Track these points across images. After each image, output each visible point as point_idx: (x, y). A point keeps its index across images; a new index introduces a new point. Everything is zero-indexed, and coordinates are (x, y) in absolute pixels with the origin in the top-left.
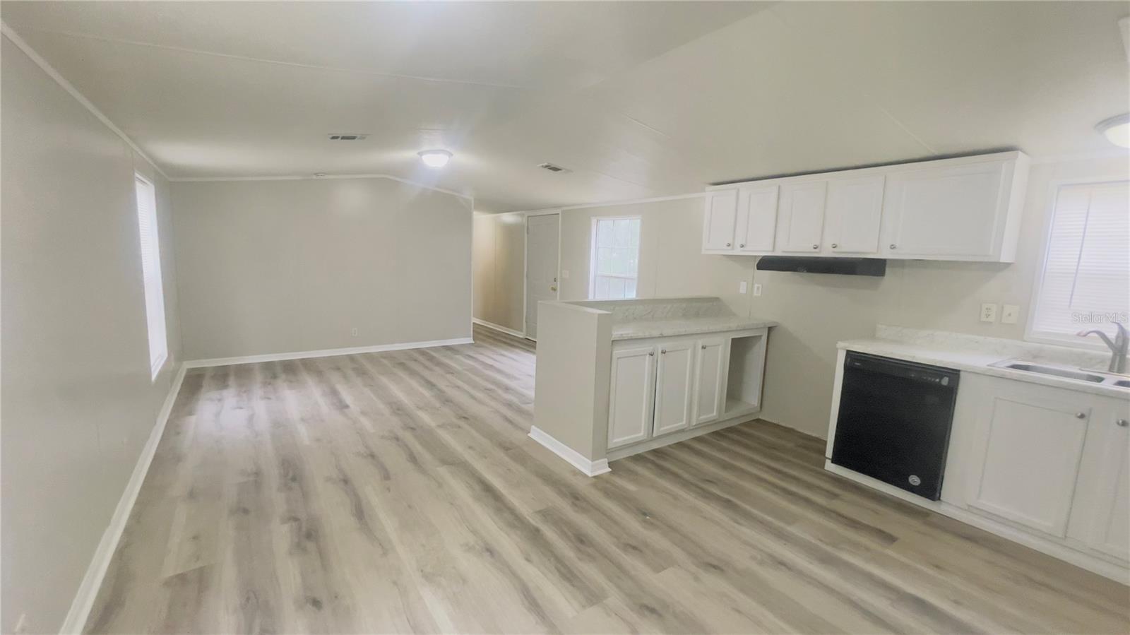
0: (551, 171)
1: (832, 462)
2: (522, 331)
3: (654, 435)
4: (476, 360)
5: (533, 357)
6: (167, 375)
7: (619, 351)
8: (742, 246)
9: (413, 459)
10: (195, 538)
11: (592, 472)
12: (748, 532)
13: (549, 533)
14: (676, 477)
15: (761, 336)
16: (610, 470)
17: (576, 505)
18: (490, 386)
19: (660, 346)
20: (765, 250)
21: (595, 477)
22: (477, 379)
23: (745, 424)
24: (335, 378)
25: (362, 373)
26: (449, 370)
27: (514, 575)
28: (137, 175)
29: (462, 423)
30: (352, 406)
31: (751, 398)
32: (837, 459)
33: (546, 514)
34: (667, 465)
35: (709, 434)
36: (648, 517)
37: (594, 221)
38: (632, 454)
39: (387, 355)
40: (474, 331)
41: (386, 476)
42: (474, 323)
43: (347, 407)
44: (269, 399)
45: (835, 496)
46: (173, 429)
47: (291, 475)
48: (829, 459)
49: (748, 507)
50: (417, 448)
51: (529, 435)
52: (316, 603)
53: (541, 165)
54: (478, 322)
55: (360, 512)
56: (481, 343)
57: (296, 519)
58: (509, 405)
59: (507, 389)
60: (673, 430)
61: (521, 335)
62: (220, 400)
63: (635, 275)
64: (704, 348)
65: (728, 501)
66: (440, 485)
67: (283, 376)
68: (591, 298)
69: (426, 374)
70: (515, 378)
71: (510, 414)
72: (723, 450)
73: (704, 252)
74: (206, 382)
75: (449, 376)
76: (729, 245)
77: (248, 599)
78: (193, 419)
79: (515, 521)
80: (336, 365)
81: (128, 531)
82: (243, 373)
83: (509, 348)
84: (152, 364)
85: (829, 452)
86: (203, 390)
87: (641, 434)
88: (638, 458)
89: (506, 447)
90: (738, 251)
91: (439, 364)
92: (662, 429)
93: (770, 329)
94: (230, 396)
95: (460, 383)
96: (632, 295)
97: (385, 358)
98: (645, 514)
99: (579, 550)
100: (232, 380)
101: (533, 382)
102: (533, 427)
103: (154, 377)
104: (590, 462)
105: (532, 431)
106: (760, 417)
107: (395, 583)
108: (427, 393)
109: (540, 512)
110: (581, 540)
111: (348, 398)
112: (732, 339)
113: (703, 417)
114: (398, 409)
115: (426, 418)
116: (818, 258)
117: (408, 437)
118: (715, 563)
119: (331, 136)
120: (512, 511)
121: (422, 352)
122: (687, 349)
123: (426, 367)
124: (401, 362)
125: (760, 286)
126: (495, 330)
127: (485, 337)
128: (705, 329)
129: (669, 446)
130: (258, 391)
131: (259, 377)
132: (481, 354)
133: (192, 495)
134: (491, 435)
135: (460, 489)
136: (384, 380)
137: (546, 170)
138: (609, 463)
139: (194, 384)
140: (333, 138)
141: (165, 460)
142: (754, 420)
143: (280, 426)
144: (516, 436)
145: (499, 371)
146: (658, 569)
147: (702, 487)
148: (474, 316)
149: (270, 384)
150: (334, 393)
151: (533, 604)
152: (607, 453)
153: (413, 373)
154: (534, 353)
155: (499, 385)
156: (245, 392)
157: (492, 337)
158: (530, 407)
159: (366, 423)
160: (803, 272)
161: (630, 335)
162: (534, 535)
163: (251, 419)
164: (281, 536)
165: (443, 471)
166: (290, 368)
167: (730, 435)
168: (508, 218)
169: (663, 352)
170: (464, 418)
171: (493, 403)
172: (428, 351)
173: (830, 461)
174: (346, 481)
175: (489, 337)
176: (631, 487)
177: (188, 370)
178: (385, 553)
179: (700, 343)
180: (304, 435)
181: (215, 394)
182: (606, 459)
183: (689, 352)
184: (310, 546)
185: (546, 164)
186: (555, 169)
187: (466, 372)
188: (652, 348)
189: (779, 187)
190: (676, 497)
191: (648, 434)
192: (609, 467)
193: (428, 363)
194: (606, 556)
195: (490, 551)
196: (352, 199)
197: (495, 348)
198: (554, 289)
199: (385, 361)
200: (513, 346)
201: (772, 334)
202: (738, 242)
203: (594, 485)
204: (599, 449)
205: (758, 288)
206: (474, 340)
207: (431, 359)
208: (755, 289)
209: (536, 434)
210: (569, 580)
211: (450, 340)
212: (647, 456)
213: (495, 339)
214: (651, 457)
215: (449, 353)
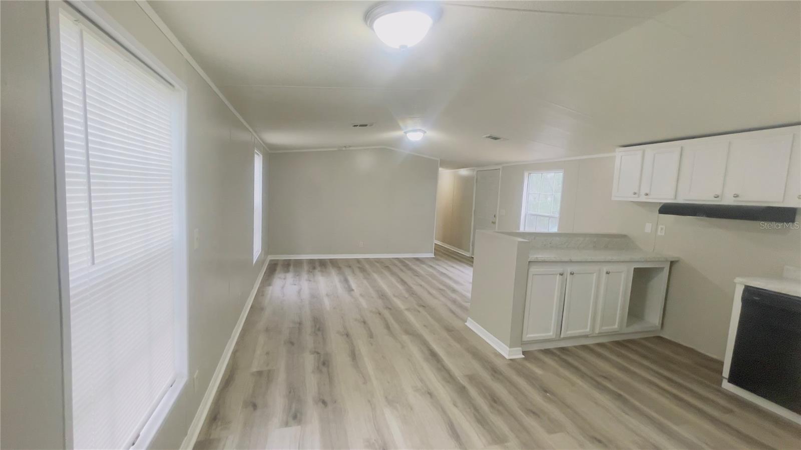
0: (492, 140)
1: (729, 382)
2: (469, 251)
3: (562, 336)
4: (434, 268)
5: (471, 269)
6: (261, 262)
7: (534, 269)
8: (647, 195)
9: (388, 327)
10: (268, 353)
11: (509, 355)
12: (633, 421)
13: (473, 392)
14: (576, 370)
15: (662, 269)
16: (523, 356)
17: (494, 376)
18: (442, 287)
19: (569, 269)
20: (668, 198)
21: (511, 360)
22: (435, 282)
23: (646, 339)
24: (347, 272)
25: (363, 270)
26: (417, 274)
27: (444, 412)
28: (256, 151)
29: (421, 309)
30: (355, 290)
31: (653, 318)
32: (732, 380)
33: (471, 378)
34: (570, 360)
35: (609, 342)
36: (548, 394)
37: (526, 174)
38: (543, 348)
39: (378, 261)
40: (435, 249)
41: (371, 336)
42: (435, 244)
43: (353, 290)
44: (310, 281)
45: (730, 411)
46: (261, 293)
47: (318, 326)
48: (726, 378)
49: (637, 403)
50: (391, 321)
51: (466, 323)
52: (324, 403)
53: (485, 136)
54: (439, 244)
55: (354, 355)
56: (440, 258)
57: (318, 353)
58: (454, 302)
59: (454, 291)
60: (577, 335)
61: (468, 255)
62: (285, 279)
63: (557, 215)
64: (608, 273)
65: (620, 396)
66: (403, 347)
67: (319, 268)
68: (522, 230)
69: (402, 275)
70: (461, 284)
71: (453, 307)
72: (619, 355)
73: (613, 198)
74: (279, 268)
75: (416, 278)
76: (635, 194)
77: (290, 392)
78: (271, 288)
79: (448, 377)
80: (348, 263)
81: (237, 343)
82: (298, 264)
83: (458, 262)
84: (254, 254)
85: (726, 372)
86: (277, 272)
87: (551, 334)
88: (547, 352)
89: (449, 330)
90: (643, 199)
91: (410, 269)
92: (569, 332)
93: (672, 263)
94: (290, 277)
95: (423, 283)
96: (555, 230)
97: (378, 262)
98: (546, 391)
99: (492, 406)
100: (291, 268)
101: (470, 287)
102: (469, 318)
103: (254, 262)
104: (508, 348)
105: (468, 321)
106: (661, 335)
107: (369, 401)
108: (400, 287)
109: (467, 376)
110: (494, 400)
111: (354, 285)
112: (636, 270)
113: (605, 328)
114: (382, 296)
115: (399, 303)
116: (719, 205)
117: (386, 313)
118: (599, 437)
119: (353, 125)
120: (448, 371)
121: (399, 260)
122: (593, 273)
123: (402, 270)
124: (385, 266)
125: (663, 227)
126: (451, 250)
127: (442, 253)
128: (609, 258)
129: (575, 347)
130: (305, 276)
131: (306, 267)
132: (438, 265)
133: (267, 330)
134: (439, 319)
135: (415, 351)
136: (376, 276)
137: (489, 139)
138: (523, 352)
139: (273, 268)
140: (355, 126)
141: (257, 309)
142: (654, 337)
143: (314, 296)
144: (457, 323)
145: (450, 278)
146: (550, 431)
147: (598, 382)
148: (435, 239)
149: (311, 272)
150: (346, 281)
151: (455, 433)
152: (522, 344)
153: (393, 274)
154: (472, 266)
155: (449, 287)
156: (298, 275)
157: (447, 254)
158: (468, 305)
159: (363, 303)
160: (703, 216)
161: (543, 259)
162: (462, 391)
163: (299, 292)
164: (309, 361)
165: (405, 338)
166: (323, 264)
167: (630, 345)
168: (464, 172)
169: (572, 274)
170: (423, 306)
171: (443, 299)
172: (404, 260)
173: (727, 381)
174: (347, 335)
175: (445, 254)
176: (539, 371)
177: (271, 261)
178: (365, 383)
179: (605, 268)
180: (327, 303)
181: (282, 275)
182: (520, 348)
183: (595, 276)
184: (324, 369)
185: (489, 135)
186: (496, 139)
187: (427, 276)
188: (562, 269)
189: (682, 147)
190: (573, 384)
191: (556, 335)
192: (523, 354)
193: (402, 268)
194: (512, 415)
195: (430, 394)
196: (365, 162)
197: (446, 261)
198: (494, 223)
199: (378, 265)
200: (460, 261)
201: (673, 268)
202: (643, 192)
203: (510, 365)
204: (516, 340)
205: (662, 229)
206: (435, 255)
207: (406, 265)
208: (659, 229)
209: (471, 324)
210: (482, 425)
211: (420, 254)
212: (555, 351)
213: (448, 256)
214: (558, 353)
215: (418, 263)
